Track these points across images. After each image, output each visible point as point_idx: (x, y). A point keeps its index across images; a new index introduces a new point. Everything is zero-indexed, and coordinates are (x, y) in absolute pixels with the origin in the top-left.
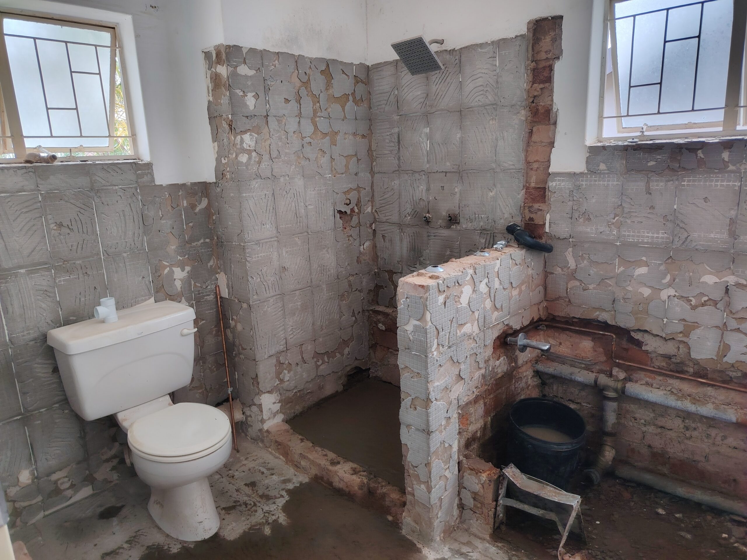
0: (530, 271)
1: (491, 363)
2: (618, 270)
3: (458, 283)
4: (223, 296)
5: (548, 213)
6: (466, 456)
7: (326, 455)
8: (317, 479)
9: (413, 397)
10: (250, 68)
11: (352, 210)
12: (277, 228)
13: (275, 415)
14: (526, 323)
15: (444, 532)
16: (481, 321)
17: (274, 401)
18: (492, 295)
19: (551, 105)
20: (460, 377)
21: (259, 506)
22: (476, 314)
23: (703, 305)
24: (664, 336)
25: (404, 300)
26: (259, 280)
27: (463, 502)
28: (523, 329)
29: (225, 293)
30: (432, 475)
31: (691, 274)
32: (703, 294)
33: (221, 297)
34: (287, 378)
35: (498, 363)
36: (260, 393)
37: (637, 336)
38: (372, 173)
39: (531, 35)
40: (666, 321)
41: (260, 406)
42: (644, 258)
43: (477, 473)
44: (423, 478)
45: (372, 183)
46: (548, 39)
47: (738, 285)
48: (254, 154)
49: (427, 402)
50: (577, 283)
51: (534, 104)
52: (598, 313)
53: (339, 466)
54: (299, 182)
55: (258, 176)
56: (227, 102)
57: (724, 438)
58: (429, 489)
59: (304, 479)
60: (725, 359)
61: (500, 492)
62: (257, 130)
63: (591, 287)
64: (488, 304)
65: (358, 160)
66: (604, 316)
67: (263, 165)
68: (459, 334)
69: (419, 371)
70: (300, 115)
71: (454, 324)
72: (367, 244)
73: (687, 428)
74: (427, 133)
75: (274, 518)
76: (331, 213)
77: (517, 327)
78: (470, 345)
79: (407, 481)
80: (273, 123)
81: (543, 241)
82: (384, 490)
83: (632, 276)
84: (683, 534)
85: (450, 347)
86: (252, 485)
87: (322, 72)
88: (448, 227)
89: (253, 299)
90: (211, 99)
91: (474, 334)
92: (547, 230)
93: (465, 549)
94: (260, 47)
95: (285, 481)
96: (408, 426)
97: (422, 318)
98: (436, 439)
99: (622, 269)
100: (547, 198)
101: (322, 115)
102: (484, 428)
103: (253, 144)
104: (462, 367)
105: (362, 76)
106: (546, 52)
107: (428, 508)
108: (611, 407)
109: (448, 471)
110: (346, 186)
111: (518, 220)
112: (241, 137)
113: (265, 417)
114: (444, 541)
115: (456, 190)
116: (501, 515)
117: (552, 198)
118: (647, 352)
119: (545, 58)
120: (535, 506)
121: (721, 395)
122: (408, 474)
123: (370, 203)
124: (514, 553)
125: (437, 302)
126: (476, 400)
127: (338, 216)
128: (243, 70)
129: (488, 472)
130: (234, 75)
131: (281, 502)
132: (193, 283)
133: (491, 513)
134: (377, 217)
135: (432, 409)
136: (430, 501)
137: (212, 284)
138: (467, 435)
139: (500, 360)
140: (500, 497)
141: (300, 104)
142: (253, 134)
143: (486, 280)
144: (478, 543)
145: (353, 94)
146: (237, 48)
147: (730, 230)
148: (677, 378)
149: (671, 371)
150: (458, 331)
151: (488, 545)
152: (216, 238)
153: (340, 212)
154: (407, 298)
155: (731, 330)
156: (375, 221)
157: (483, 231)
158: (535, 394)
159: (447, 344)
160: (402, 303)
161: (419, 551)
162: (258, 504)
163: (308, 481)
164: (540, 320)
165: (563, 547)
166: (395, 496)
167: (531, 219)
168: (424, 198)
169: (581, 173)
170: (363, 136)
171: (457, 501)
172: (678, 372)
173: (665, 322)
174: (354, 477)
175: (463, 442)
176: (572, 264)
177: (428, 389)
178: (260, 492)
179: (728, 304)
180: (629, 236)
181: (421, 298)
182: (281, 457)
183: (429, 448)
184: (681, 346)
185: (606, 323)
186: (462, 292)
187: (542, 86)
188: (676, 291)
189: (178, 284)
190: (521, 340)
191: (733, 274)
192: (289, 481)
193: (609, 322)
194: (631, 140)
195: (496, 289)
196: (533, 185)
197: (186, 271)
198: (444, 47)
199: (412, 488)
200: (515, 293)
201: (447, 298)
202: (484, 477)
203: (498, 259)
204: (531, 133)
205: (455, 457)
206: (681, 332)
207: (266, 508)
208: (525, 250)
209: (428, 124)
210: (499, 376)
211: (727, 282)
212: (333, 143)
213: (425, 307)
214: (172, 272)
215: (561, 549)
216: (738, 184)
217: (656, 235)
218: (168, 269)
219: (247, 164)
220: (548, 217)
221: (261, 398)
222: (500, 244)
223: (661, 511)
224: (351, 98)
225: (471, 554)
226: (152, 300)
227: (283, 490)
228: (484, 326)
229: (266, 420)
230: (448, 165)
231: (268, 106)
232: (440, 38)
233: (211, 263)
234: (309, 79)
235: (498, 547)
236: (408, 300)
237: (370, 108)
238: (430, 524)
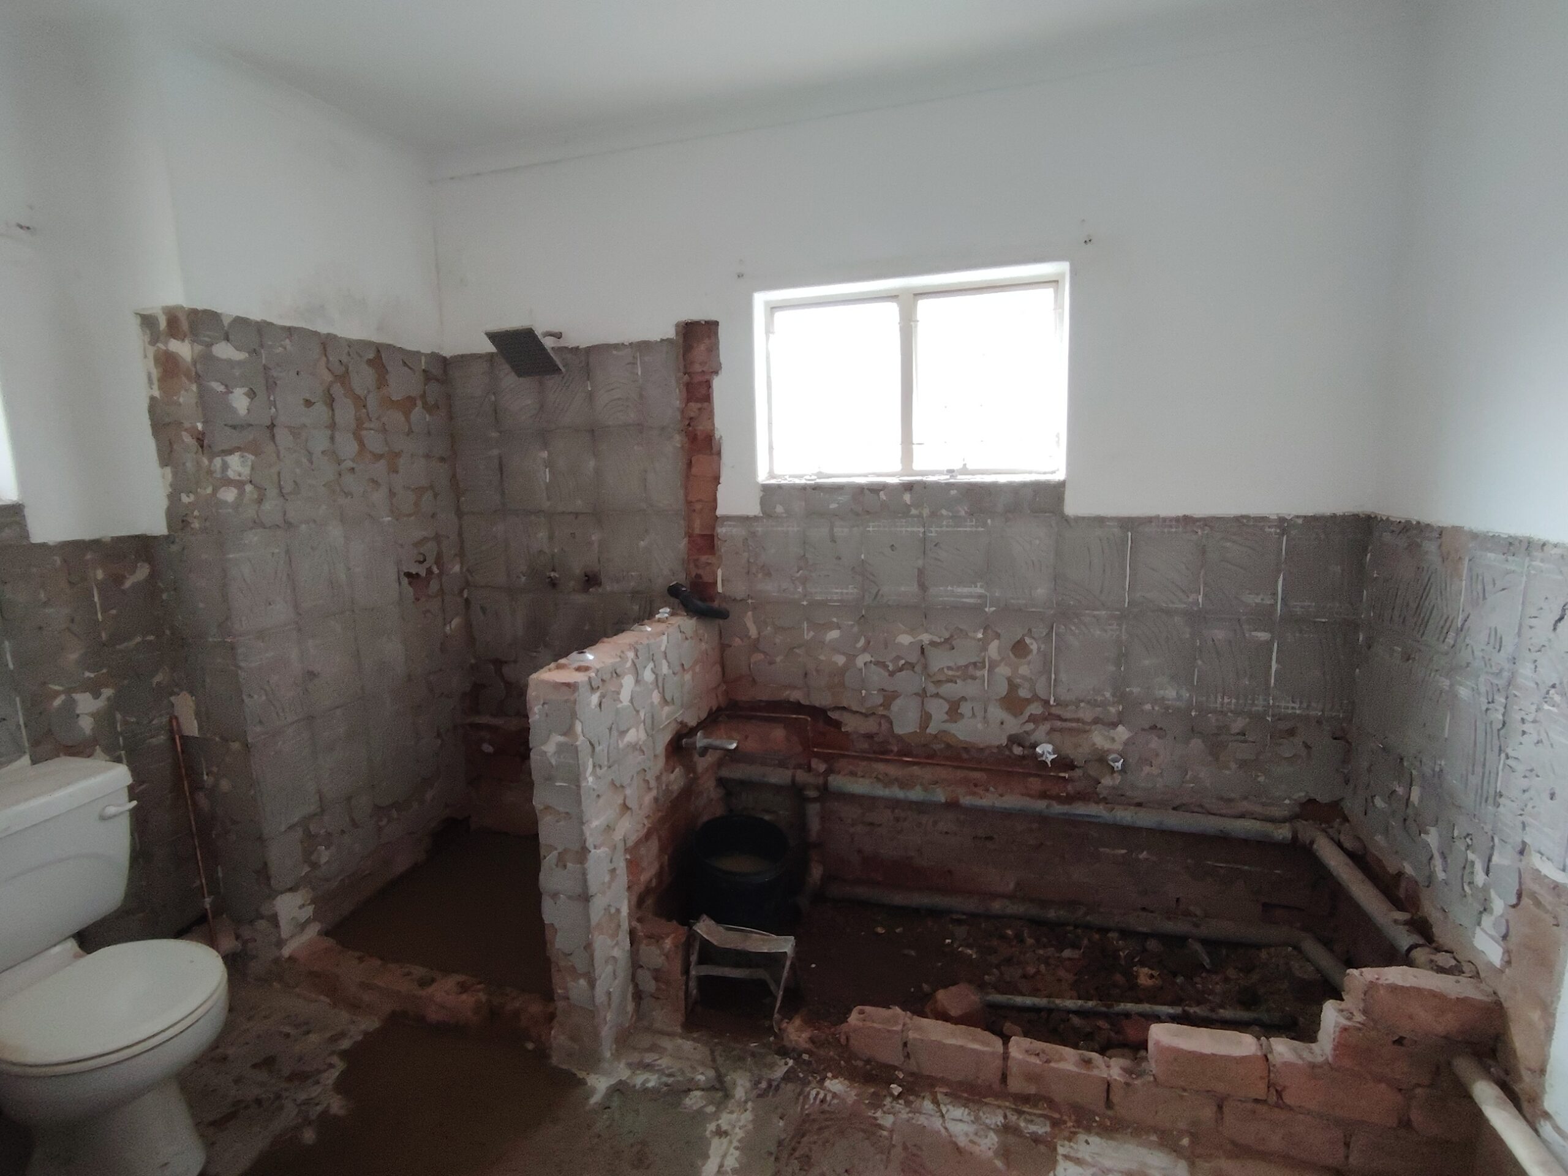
0: (704, 646)
1: (664, 778)
2: (807, 635)
3: (616, 673)
4: (186, 733)
5: (718, 568)
6: (639, 920)
7: (409, 974)
8: (395, 1020)
9: (560, 849)
10: (237, 348)
11: (429, 571)
12: (296, 606)
13: (303, 926)
14: (704, 715)
15: (617, 1041)
16: (649, 721)
17: (300, 902)
18: (660, 685)
19: (713, 430)
20: (625, 807)
21: (287, 1098)
22: (642, 714)
23: (901, 670)
24: (864, 711)
25: (540, 706)
26: (264, 698)
27: (641, 988)
28: (702, 725)
29: (191, 727)
30: (595, 961)
31: (886, 634)
32: (899, 658)
33: (182, 737)
34: (324, 859)
35: (672, 777)
36: (273, 894)
37: (834, 715)
38: (460, 513)
39: (681, 341)
40: (865, 694)
41: (274, 920)
42: (835, 620)
43: (658, 941)
44: (581, 967)
45: (461, 527)
46: (702, 347)
47: (933, 644)
48: (249, 488)
49: (583, 853)
50: (761, 656)
51: (690, 428)
52: (787, 692)
53: (435, 986)
54: (335, 532)
55: (258, 523)
56: (193, 401)
57: (935, 823)
58: (592, 984)
59: (370, 1023)
60: (928, 731)
61: (691, 959)
62: (254, 448)
63: (778, 659)
64: (656, 697)
65: (436, 496)
66: (796, 696)
67: (267, 506)
68: (621, 746)
69: (568, 810)
70: (333, 426)
71: (615, 733)
72: (456, 622)
73: (897, 820)
74: (544, 458)
75: (319, 1108)
76: (394, 577)
77: (692, 723)
78: (635, 761)
79: (556, 978)
80: (283, 437)
81: (716, 604)
82: (517, 1004)
83: (823, 643)
84: (906, 952)
85: (610, 767)
86: (268, 1063)
87: (370, 362)
88: (585, 590)
89: (254, 732)
90: (156, 393)
91: (640, 743)
92: (720, 590)
93: (649, 1058)
94: (256, 314)
95: (334, 1039)
96: (555, 896)
97: (569, 731)
98: (598, 906)
99: (812, 634)
100: (716, 547)
101: (372, 426)
102: (660, 874)
103: (246, 471)
104: (628, 792)
105: (436, 371)
106: (700, 364)
107: (591, 1013)
108: (813, 809)
109: (616, 949)
110: (418, 534)
111: (681, 578)
112: (222, 460)
113: (284, 935)
114: (617, 1056)
115: (593, 538)
116: (695, 992)
117: (723, 549)
118: (847, 734)
119: (700, 370)
120: (737, 965)
121: (926, 773)
122: (557, 969)
123: (458, 559)
124: (716, 1040)
125: (589, 704)
126: (647, 836)
127: (405, 581)
128: (224, 351)
129: (673, 935)
130: (207, 358)
131: (331, 1077)
132: (119, 716)
133: (682, 994)
134: (470, 578)
135: (591, 864)
136: (593, 1001)
137: (161, 716)
138: (639, 889)
139: (674, 773)
140: (692, 967)
141: (333, 410)
142: (246, 454)
143: (651, 665)
144: (666, 1043)
145: (423, 396)
146: (212, 317)
147: (918, 581)
148: (882, 760)
149: (874, 752)
150: (620, 742)
151: (680, 1041)
152: (168, 632)
153: (408, 575)
154: (544, 704)
155: (931, 696)
156: (467, 584)
157: (635, 594)
158: (719, 811)
159: (606, 763)
160: (536, 713)
161: (582, 1082)
162: (285, 1094)
163: (378, 1026)
164: (719, 709)
165: (778, 1012)
166: (536, 1008)
167: (698, 576)
168: (547, 551)
169: (755, 517)
170: (442, 459)
171: (631, 989)
172: (883, 753)
173: (863, 695)
174: (464, 997)
175: (634, 899)
176: (753, 632)
177: (582, 833)
178: (286, 1072)
179: (925, 667)
180: (816, 593)
181: (566, 701)
182: (322, 998)
183: (589, 920)
184: (882, 721)
185: (798, 704)
186: (621, 686)
187: (699, 405)
188: (872, 656)
189: (86, 724)
190: (700, 740)
191: (927, 632)
192: (343, 1035)
193: (803, 702)
194: (808, 477)
195: (665, 675)
196: (697, 531)
197: (104, 697)
198: (562, 343)
199: (565, 989)
200: (688, 677)
201: (603, 696)
202: (668, 943)
203: (664, 634)
204: (690, 464)
205: (625, 926)
206: (881, 705)
207: (302, 1096)
208: (695, 618)
209: (545, 445)
210: (675, 795)
211: (922, 641)
212: (394, 469)
213: (574, 715)
214: (70, 704)
215: (776, 1016)
216: (922, 530)
217: (845, 591)
218: (63, 697)
219: (237, 504)
220: (719, 572)
221: (274, 902)
222: (664, 612)
223: (880, 930)
224: (419, 403)
225: (659, 1062)
226: (26, 760)
227: (333, 1053)
228: (652, 728)
229: (287, 940)
230: (579, 504)
231: (273, 410)
232: (556, 330)
233: (158, 678)
234: (347, 371)
235: (694, 1040)
236: (545, 706)
237: (451, 418)
238: (596, 1035)
